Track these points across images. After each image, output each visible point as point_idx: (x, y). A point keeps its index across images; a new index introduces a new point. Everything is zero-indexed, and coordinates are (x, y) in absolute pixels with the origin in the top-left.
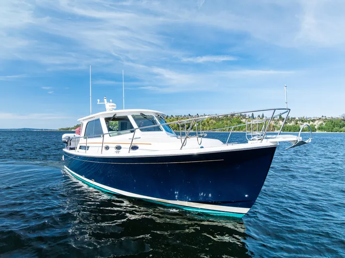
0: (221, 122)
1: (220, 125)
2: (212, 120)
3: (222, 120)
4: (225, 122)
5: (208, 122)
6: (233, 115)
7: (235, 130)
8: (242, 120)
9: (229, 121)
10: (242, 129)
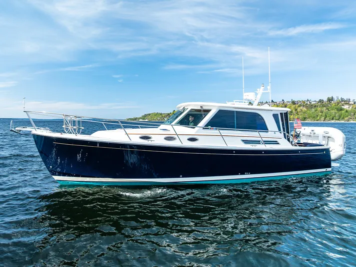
0: (313, 110)
1: (313, 113)
2: (301, 108)
3: (315, 106)
4: (319, 109)
5: (296, 110)
6: (330, 100)
7: (333, 119)
8: (343, 107)
9: (325, 108)
10: (343, 118)
